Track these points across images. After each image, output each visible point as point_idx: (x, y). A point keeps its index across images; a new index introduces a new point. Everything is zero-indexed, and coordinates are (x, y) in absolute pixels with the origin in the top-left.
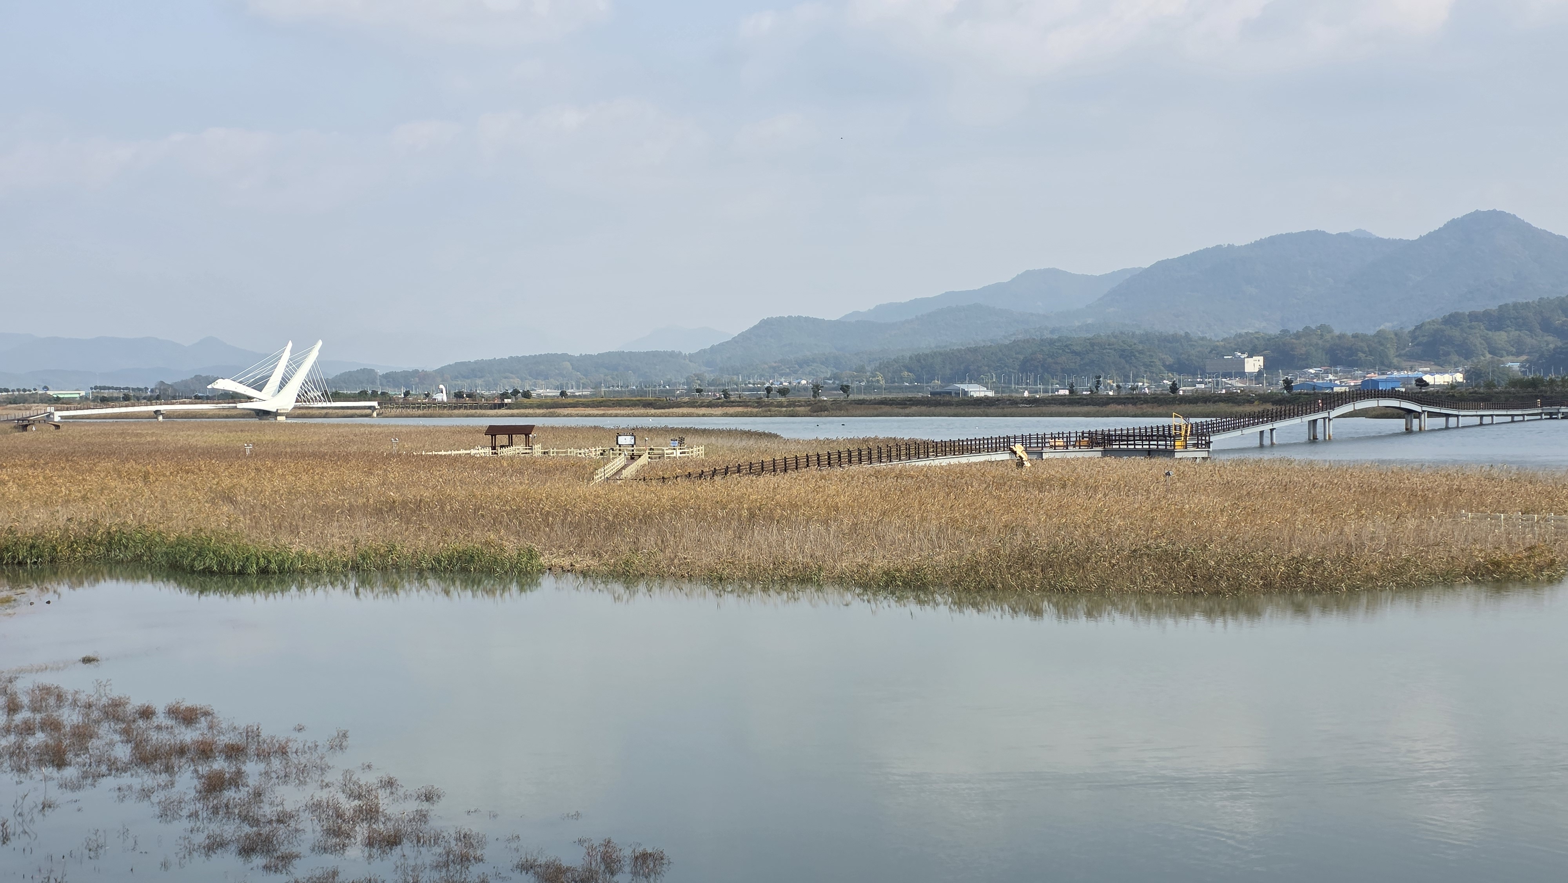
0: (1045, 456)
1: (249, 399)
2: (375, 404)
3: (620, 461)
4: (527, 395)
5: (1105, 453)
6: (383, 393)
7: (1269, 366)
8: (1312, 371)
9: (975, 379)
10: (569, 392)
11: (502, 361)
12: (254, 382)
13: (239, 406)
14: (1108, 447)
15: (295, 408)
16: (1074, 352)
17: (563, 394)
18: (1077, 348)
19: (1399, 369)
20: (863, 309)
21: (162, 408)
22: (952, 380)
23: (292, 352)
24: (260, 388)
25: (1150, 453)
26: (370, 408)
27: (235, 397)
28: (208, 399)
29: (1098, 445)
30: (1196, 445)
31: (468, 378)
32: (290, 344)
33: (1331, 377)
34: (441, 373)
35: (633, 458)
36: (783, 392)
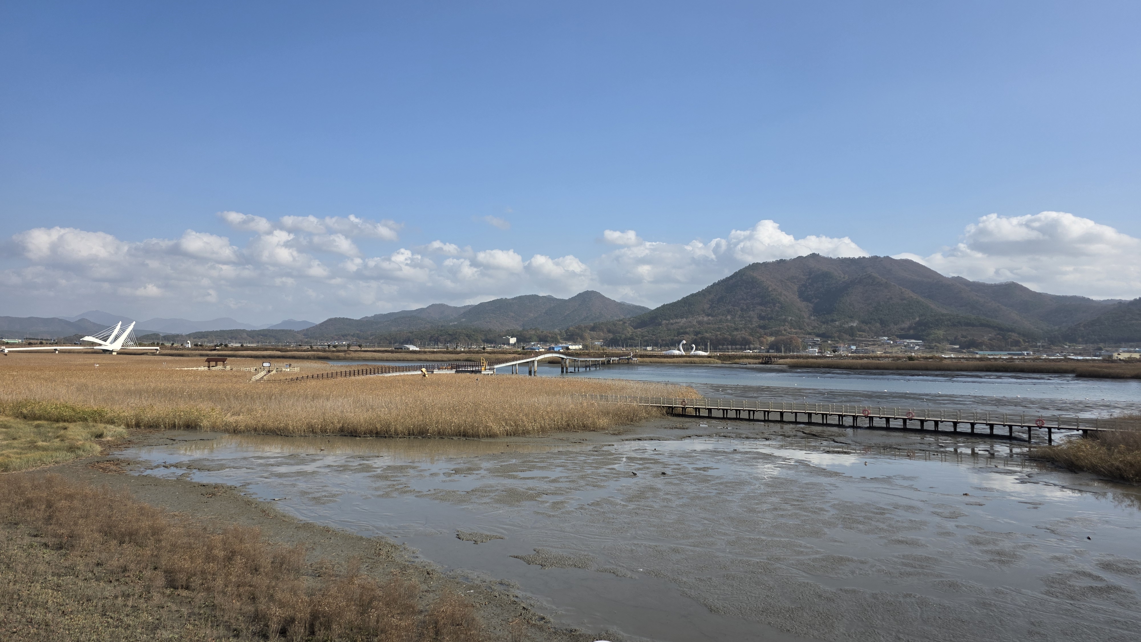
0: (434, 372)
1: (100, 345)
2: (158, 348)
3: (263, 373)
4: (226, 346)
5: (457, 372)
6: (162, 344)
7: (518, 341)
8: (533, 343)
9: (412, 343)
10: (245, 345)
11: (217, 332)
12: (103, 338)
13: (95, 348)
14: (458, 369)
15: (121, 349)
16: (449, 334)
17: (242, 346)
18: (450, 333)
19: (562, 343)
20: (369, 315)
21: (58, 348)
22: (403, 343)
23: (121, 326)
24: (105, 341)
25: (472, 372)
26: (156, 349)
27: (93, 344)
28: (81, 345)
29: (454, 369)
30: (489, 369)
31: (201, 338)
32: (120, 323)
33: (539, 345)
34: (189, 336)
35: (269, 372)
36: (335, 346)
